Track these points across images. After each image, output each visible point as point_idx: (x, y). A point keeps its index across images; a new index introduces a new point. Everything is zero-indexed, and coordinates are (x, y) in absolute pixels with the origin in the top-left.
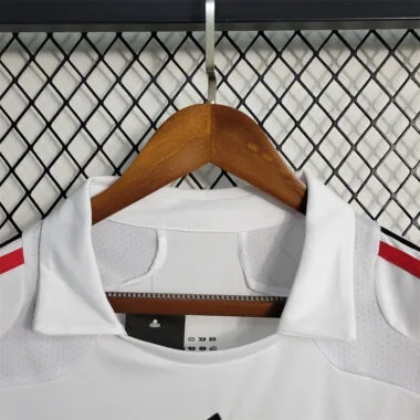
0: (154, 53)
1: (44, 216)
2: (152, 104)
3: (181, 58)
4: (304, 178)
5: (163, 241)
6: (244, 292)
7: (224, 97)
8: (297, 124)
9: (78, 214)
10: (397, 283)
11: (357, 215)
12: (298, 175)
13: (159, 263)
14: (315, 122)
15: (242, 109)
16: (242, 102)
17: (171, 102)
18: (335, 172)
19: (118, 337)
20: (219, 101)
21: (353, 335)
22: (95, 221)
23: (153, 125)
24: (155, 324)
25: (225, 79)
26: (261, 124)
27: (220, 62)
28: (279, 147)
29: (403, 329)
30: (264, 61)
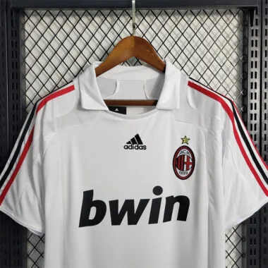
0: (112, 16)
1: (75, 77)
2: (111, 36)
3: (122, 18)
4: (165, 61)
5: (118, 84)
6: (145, 99)
7: (138, 34)
8: (163, 43)
9: (91, 73)
10: (193, 93)
11: (182, 74)
12: (163, 60)
13: (117, 91)
14: (169, 42)
15: (144, 38)
16: (144, 35)
17: (119, 35)
18: (176, 60)
19: (105, 111)
20: (136, 35)
21: (178, 107)
22: (97, 75)
23: (113, 44)
24: (117, 110)
25: (138, 27)
26: (151, 43)
27: (136, 21)
28: (157, 51)
29: (194, 107)
30: (152, 20)
